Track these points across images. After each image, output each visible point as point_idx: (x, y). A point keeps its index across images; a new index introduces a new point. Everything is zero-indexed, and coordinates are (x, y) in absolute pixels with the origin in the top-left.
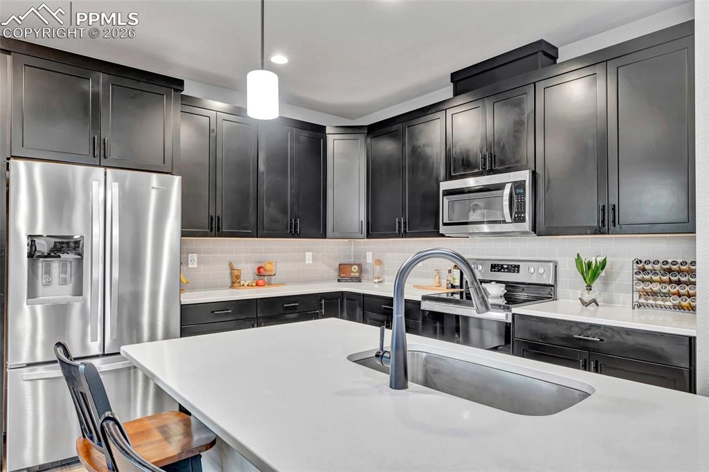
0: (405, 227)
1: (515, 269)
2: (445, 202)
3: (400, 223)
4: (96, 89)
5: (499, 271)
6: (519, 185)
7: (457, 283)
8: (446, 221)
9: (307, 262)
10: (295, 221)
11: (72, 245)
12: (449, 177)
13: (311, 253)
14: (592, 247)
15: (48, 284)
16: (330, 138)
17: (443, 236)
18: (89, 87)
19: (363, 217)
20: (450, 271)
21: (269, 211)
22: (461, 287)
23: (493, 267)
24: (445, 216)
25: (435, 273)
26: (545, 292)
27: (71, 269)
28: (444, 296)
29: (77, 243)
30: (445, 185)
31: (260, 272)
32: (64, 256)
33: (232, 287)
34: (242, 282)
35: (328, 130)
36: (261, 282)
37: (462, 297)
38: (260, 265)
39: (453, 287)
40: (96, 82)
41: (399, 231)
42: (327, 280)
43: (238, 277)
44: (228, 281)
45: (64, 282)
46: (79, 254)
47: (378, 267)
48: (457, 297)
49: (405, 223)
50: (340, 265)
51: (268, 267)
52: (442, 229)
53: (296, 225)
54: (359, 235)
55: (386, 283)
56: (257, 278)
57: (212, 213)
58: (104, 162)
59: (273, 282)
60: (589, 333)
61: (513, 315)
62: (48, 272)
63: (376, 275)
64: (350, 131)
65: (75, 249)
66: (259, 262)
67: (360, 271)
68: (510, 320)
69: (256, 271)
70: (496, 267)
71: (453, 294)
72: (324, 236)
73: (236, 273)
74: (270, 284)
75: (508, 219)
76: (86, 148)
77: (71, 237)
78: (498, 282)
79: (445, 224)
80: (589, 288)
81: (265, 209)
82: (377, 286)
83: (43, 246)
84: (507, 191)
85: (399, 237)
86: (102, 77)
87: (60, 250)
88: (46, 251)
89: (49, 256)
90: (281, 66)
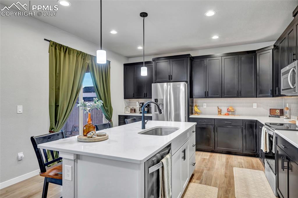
9: (254, 108)
13: (256, 104)
31: (228, 110)
33: (218, 115)
34: (222, 114)
35: (257, 51)
36: (229, 114)
44: (217, 112)
47: (287, 111)
50: (270, 109)
52: (282, 92)
57: (205, 91)
58: (171, 81)
73: (220, 110)
90: (217, 39)
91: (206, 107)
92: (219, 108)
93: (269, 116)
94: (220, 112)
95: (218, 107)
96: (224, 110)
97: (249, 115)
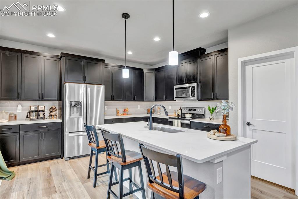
0: (165, 98)
1: (194, 110)
2: (175, 91)
3: (164, 97)
4: (84, 64)
5: (191, 110)
6: (194, 87)
7: (180, 114)
8: (176, 97)
9: (138, 108)
10: (135, 96)
11: (79, 103)
12: (177, 84)
13: (139, 106)
14: (212, 104)
15: (74, 113)
16: (145, 72)
17: (175, 101)
18: (82, 63)
19: (154, 95)
20: (178, 111)
21: (127, 94)
22: (181, 115)
23: (189, 109)
24: (175, 95)
25: (174, 111)
26: (202, 116)
27: (79, 109)
28: (177, 117)
29: (80, 103)
30: (176, 87)
31: (125, 111)
32: (78, 106)
33: (117, 115)
34: (120, 114)
35: (144, 70)
36: (125, 114)
37: (181, 118)
38: (125, 109)
39: (179, 115)
40: (84, 62)
41: (164, 99)
42: (144, 113)
43: (118, 112)
44: (116, 113)
45: (77, 112)
46: (81, 106)
47: (159, 110)
48: (180, 118)
49: (165, 97)
50: (148, 109)
51: (127, 109)
52: (175, 99)
53: (135, 98)
54: (153, 100)
55: (161, 114)
56: (124, 113)
57: (112, 95)
58: (85, 82)
59: (128, 114)
60: (207, 125)
61: (191, 122)
62: (74, 110)
63: (158, 112)
64: (150, 70)
65: (80, 104)
66: (124, 108)
67: (154, 111)
68: (190, 123)
69: (123, 111)
70: (190, 110)
71: (179, 117)
72: (143, 101)
73: (118, 111)
74: (127, 114)
75: (191, 96)
76: (81, 79)
77: (79, 101)
78: (190, 114)
79: (175, 97)
80: (212, 115)
81: (126, 93)
82: (158, 115)
83: (73, 104)
84: (190, 88)
85: (164, 101)
86: (85, 61)
87: (77, 105)
88: (74, 105)
89: (74, 106)
90: (130, 54)
91: (107, 109)
92: (118, 109)
93: (148, 114)
94: (118, 113)
95: (116, 109)
96: (121, 111)
97: (136, 114)
